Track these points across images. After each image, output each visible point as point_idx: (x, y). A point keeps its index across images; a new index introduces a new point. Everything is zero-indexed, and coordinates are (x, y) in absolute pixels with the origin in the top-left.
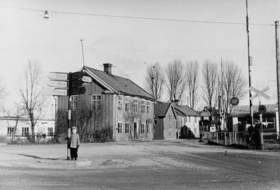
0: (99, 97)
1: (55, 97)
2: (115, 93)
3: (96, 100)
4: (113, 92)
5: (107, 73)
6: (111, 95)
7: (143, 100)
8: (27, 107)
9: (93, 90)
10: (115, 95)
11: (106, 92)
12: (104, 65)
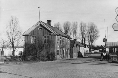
0: (48, 37)
1: (24, 36)
2: (57, 35)
3: (46, 38)
4: (55, 34)
5: (49, 25)
6: (54, 36)
7: (67, 39)
8: (11, 42)
9: (45, 33)
10: (56, 36)
11: (52, 34)
12: (48, 21)
